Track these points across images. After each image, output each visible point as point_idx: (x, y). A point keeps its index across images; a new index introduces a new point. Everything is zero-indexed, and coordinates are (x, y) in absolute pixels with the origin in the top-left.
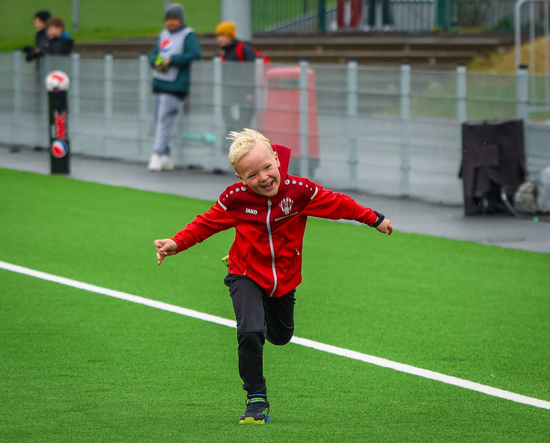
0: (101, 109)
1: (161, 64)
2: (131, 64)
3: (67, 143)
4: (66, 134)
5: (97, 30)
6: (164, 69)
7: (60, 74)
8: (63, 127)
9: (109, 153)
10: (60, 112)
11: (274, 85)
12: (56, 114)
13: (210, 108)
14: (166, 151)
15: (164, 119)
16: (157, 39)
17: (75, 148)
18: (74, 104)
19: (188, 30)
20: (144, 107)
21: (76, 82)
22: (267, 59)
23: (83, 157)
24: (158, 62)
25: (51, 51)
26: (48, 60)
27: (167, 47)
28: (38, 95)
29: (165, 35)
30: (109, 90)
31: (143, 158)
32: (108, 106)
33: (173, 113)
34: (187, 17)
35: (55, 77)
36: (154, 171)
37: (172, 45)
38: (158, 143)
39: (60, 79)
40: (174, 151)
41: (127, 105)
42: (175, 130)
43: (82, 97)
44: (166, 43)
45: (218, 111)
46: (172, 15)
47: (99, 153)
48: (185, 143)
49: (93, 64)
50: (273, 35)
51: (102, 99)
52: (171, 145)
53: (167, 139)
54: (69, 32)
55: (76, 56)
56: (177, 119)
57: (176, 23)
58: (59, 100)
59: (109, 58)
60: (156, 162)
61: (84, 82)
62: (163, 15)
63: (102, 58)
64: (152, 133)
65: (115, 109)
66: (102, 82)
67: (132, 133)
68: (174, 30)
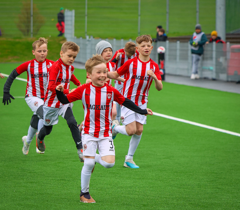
0: (176, 59)
1: (195, 44)
2: (186, 44)
3: (164, 70)
4: (164, 67)
5: (174, 33)
6: (195, 46)
7: (162, 47)
8: (163, 65)
9: (178, 73)
10: (162, 60)
11: (233, 51)
12: (161, 61)
13: (211, 58)
14: (196, 73)
15: (195, 63)
16: (192, 36)
17: (167, 72)
18: (167, 57)
19: (203, 33)
20: (190, 58)
21: (167, 50)
22: (231, 42)
23: (170, 75)
24: (194, 44)
25: (160, 40)
26: (159, 43)
27: (196, 38)
28: (155, 54)
29: (195, 34)
30: (178, 53)
31: (189, 75)
32: (178, 58)
33: (198, 60)
34: (202, 29)
35: (161, 48)
36: (193, 80)
37: (197, 38)
38: (194, 70)
39: (162, 49)
40: (199, 72)
41: (184, 58)
42: (199, 65)
43: (169, 55)
44: (195, 37)
45: (214, 59)
46: (198, 28)
47: (174, 73)
48: (203, 70)
49: (173, 44)
50: (233, 34)
51: (176, 56)
52: (198, 70)
53: (197, 69)
54: (166, 34)
55: (167, 42)
56: (200, 62)
57: (199, 31)
58: (162, 56)
59: (178, 42)
60: (193, 76)
61: (170, 50)
62: (195, 28)
63: (176, 42)
64: (192, 67)
65: (180, 59)
66: (176, 50)
67: (186, 67)
68: (198, 33)
